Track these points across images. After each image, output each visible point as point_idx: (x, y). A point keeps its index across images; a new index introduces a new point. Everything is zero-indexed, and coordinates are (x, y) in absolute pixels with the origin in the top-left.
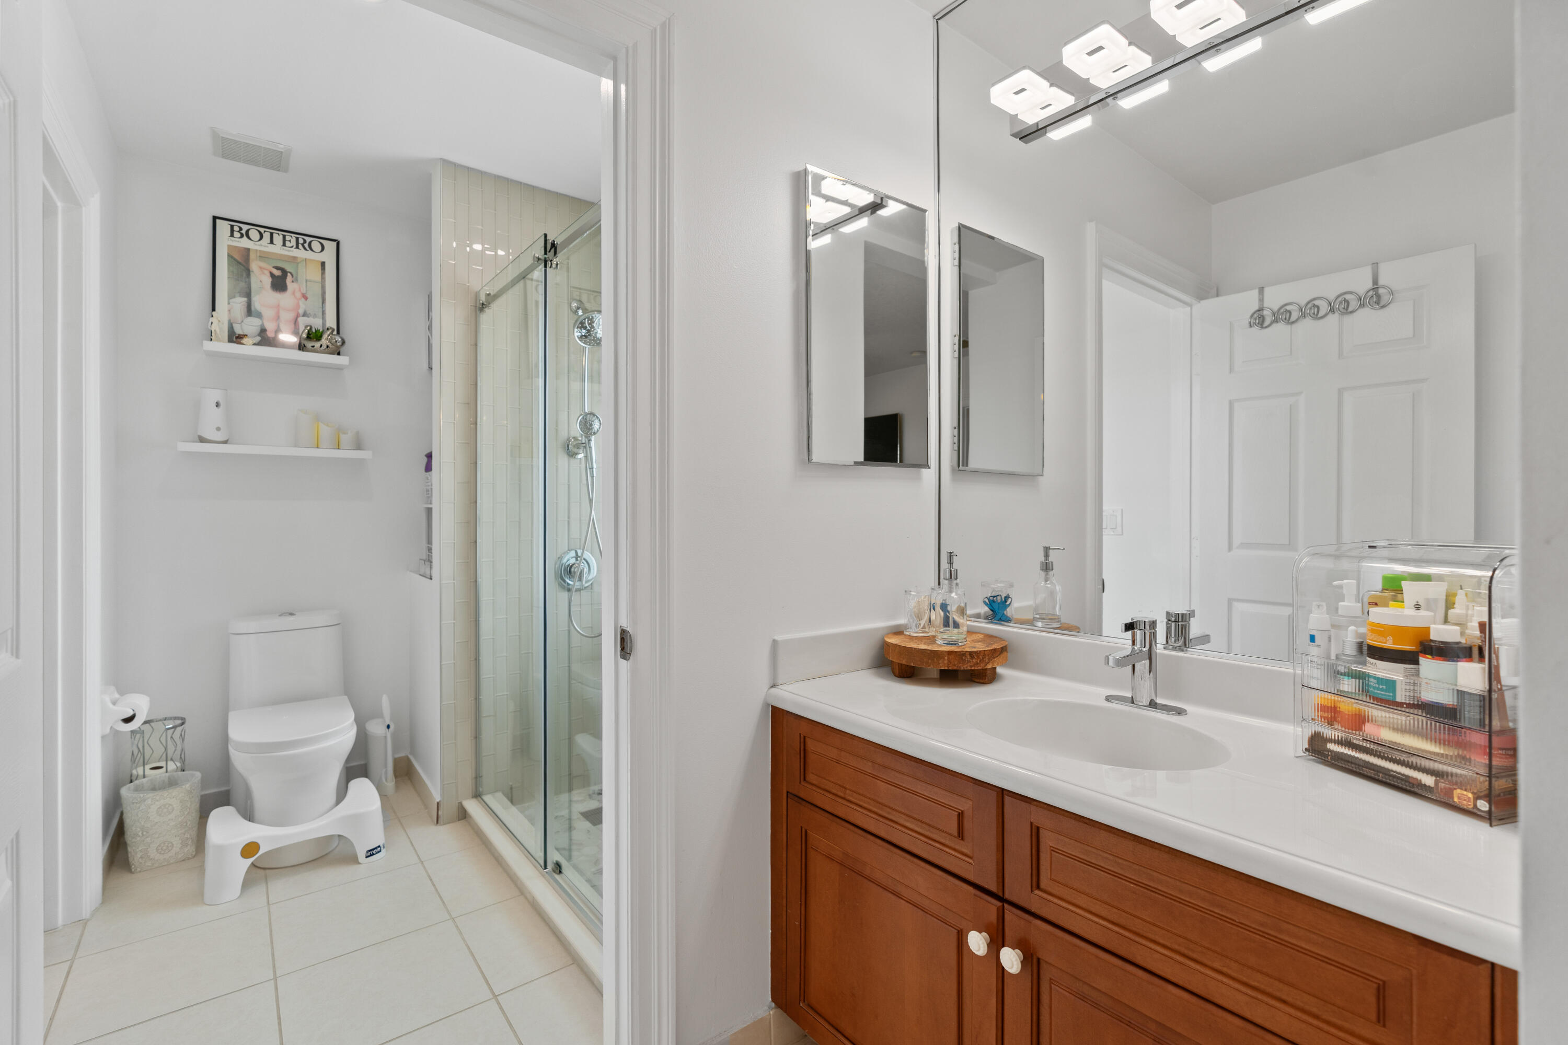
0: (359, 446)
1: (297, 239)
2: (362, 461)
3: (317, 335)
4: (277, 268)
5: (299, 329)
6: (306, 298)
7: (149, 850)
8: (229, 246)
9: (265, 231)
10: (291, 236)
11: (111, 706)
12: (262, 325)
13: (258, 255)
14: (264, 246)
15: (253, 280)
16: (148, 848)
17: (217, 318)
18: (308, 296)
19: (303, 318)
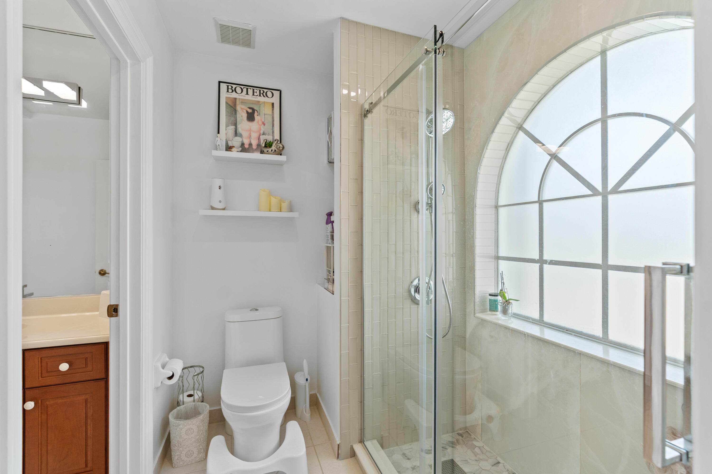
0: (291, 210)
1: (260, 91)
2: (292, 219)
3: (269, 145)
4: (250, 108)
5: (260, 142)
6: (264, 124)
7: (181, 455)
8: (226, 98)
9: (244, 88)
10: (257, 89)
11: (161, 369)
12: (242, 141)
13: (241, 101)
14: (243, 96)
15: (238, 115)
16: (180, 454)
17: (220, 138)
18: (265, 123)
19: (262, 136)
